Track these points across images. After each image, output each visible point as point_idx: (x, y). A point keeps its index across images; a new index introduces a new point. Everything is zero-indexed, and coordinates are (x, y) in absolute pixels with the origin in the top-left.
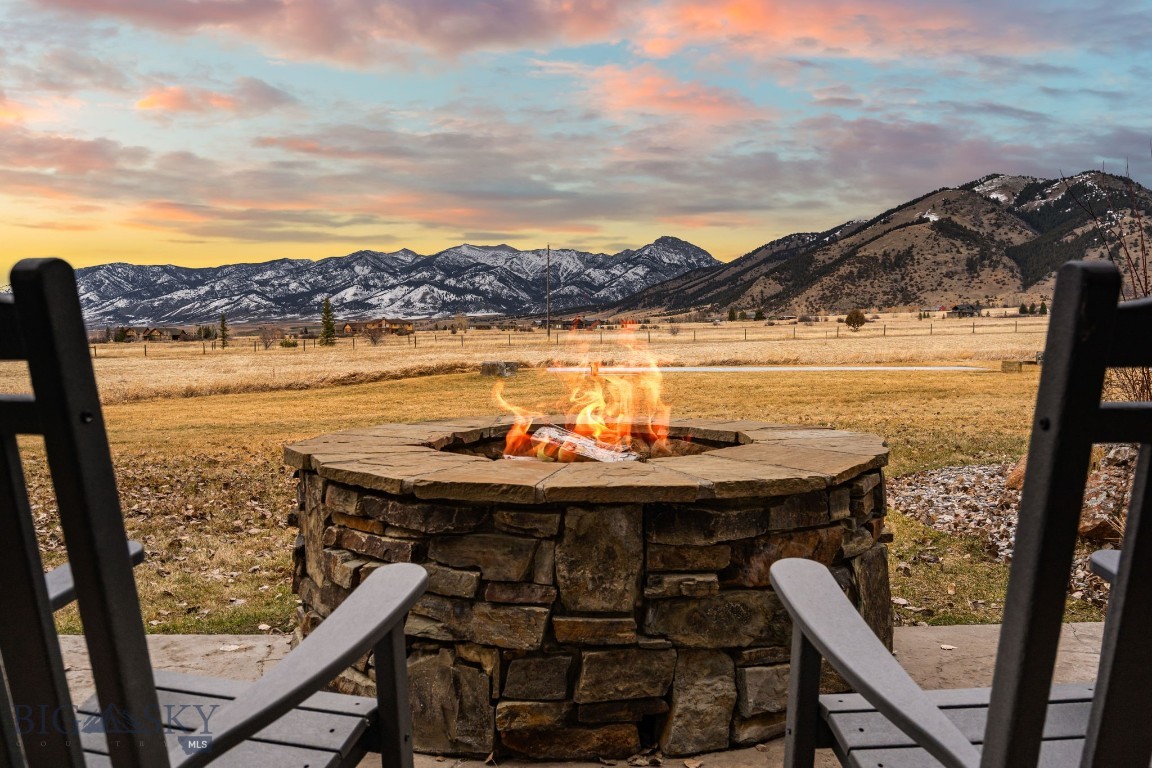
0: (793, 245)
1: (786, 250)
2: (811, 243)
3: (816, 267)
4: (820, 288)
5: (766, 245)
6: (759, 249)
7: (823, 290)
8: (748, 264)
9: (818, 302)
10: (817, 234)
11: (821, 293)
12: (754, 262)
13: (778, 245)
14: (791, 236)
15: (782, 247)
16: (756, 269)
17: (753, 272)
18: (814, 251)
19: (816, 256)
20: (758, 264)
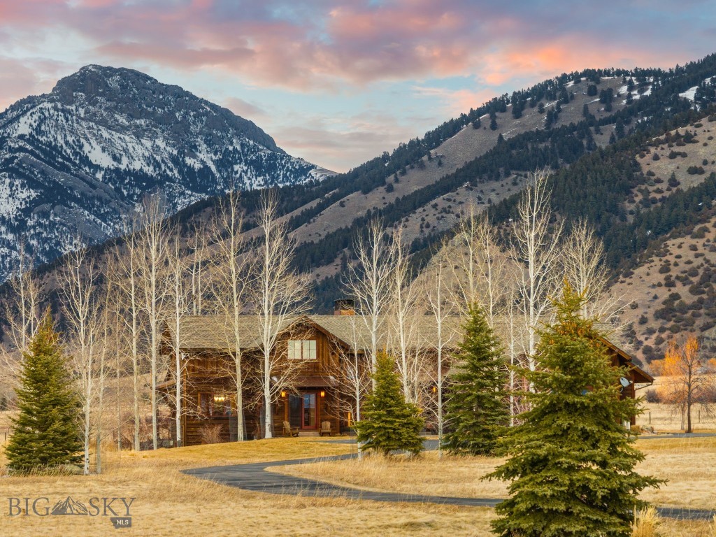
0: (571, 115)
1: (549, 134)
2: (635, 109)
3: (647, 202)
4: (661, 278)
5: (475, 114)
6: (450, 129)
7: (670, 284)
8: (412, 182)
9: (654, 324)
10: (657, 73)
11: (664, 294)
12: (434, 175)
13: (518, 113)
14: (564, 78)
15: (533, 120)
16: (439, 200)
17: (428, 213)
18: (641, 143)
19: (645, 163)
20: (447, 185)
